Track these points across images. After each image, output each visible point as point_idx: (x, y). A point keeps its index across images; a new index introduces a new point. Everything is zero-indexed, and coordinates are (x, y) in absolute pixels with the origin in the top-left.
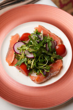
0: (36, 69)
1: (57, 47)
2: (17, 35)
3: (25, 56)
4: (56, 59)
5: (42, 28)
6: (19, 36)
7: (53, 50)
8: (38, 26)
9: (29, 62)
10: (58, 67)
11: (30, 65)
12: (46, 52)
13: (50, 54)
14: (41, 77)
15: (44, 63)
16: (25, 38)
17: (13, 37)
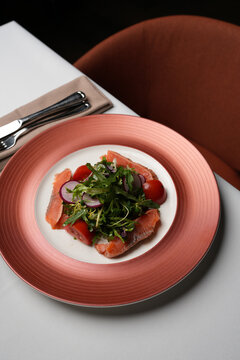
0: (105, 229)
1: (147, 186)
3: (83, 204)
4: (145, 209)
9: (92, 215)
11: (94, 221)
12: (125, 193)
13: (134, 199)
15: (122, 215)
17: (59, 175)
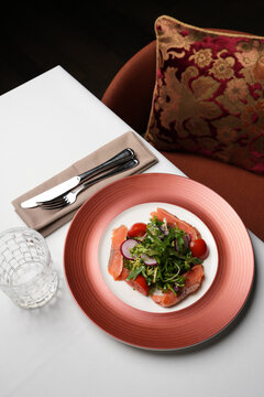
0: (161, 284)
1: (192, 244)
2: (123, 228)
3: (142, 262)
4: (192, 265)
5: (163, 213)
6: (126, 229)
7: (186, 249)
8: (156, 210)
9: (150, 272)
10: (197, 278)
11: (151, 277)
12: (176, 254)
13: (183, 258)
14: (170, 295)
15: (175, 271)
16: (138, 232)
17: (116, 231)
